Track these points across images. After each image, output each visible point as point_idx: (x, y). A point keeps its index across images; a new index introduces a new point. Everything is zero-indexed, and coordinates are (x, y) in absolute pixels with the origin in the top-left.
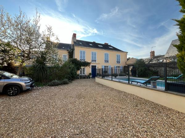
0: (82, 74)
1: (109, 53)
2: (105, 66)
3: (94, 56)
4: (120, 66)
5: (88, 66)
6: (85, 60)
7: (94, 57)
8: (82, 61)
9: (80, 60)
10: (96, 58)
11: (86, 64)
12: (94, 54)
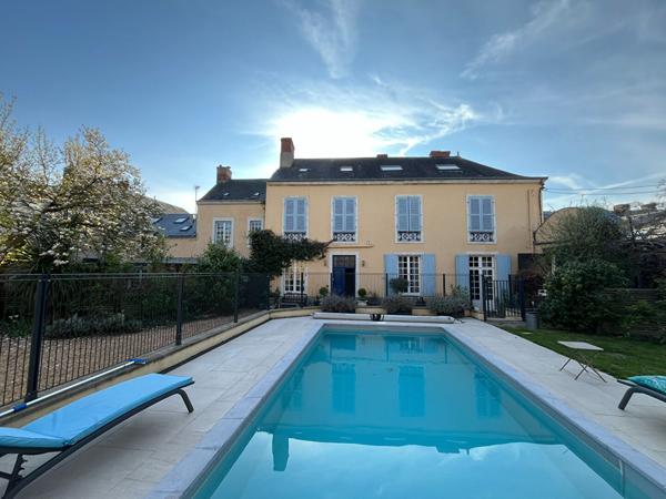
0: (295, 291)
1: (421, 196)
2: (403, 258)
3: (344, 216)
4: (496, 253)
5: (315, 259)
6: (304, 234)
7: (344, 221)
8: (295, 237)
9: (287, 234)
10: (357, 224)
11: (311, 250)
12: (344, 204)
